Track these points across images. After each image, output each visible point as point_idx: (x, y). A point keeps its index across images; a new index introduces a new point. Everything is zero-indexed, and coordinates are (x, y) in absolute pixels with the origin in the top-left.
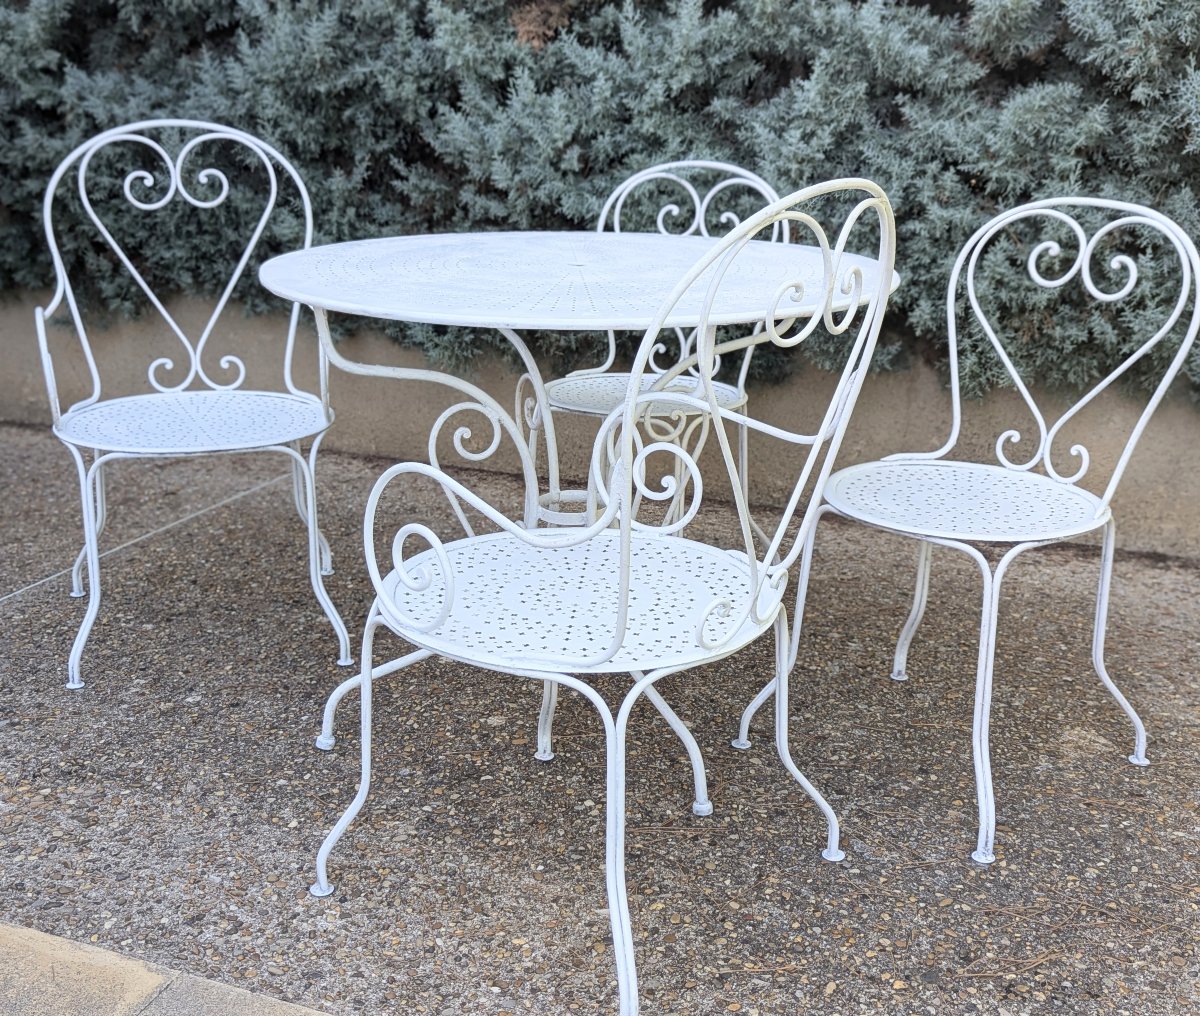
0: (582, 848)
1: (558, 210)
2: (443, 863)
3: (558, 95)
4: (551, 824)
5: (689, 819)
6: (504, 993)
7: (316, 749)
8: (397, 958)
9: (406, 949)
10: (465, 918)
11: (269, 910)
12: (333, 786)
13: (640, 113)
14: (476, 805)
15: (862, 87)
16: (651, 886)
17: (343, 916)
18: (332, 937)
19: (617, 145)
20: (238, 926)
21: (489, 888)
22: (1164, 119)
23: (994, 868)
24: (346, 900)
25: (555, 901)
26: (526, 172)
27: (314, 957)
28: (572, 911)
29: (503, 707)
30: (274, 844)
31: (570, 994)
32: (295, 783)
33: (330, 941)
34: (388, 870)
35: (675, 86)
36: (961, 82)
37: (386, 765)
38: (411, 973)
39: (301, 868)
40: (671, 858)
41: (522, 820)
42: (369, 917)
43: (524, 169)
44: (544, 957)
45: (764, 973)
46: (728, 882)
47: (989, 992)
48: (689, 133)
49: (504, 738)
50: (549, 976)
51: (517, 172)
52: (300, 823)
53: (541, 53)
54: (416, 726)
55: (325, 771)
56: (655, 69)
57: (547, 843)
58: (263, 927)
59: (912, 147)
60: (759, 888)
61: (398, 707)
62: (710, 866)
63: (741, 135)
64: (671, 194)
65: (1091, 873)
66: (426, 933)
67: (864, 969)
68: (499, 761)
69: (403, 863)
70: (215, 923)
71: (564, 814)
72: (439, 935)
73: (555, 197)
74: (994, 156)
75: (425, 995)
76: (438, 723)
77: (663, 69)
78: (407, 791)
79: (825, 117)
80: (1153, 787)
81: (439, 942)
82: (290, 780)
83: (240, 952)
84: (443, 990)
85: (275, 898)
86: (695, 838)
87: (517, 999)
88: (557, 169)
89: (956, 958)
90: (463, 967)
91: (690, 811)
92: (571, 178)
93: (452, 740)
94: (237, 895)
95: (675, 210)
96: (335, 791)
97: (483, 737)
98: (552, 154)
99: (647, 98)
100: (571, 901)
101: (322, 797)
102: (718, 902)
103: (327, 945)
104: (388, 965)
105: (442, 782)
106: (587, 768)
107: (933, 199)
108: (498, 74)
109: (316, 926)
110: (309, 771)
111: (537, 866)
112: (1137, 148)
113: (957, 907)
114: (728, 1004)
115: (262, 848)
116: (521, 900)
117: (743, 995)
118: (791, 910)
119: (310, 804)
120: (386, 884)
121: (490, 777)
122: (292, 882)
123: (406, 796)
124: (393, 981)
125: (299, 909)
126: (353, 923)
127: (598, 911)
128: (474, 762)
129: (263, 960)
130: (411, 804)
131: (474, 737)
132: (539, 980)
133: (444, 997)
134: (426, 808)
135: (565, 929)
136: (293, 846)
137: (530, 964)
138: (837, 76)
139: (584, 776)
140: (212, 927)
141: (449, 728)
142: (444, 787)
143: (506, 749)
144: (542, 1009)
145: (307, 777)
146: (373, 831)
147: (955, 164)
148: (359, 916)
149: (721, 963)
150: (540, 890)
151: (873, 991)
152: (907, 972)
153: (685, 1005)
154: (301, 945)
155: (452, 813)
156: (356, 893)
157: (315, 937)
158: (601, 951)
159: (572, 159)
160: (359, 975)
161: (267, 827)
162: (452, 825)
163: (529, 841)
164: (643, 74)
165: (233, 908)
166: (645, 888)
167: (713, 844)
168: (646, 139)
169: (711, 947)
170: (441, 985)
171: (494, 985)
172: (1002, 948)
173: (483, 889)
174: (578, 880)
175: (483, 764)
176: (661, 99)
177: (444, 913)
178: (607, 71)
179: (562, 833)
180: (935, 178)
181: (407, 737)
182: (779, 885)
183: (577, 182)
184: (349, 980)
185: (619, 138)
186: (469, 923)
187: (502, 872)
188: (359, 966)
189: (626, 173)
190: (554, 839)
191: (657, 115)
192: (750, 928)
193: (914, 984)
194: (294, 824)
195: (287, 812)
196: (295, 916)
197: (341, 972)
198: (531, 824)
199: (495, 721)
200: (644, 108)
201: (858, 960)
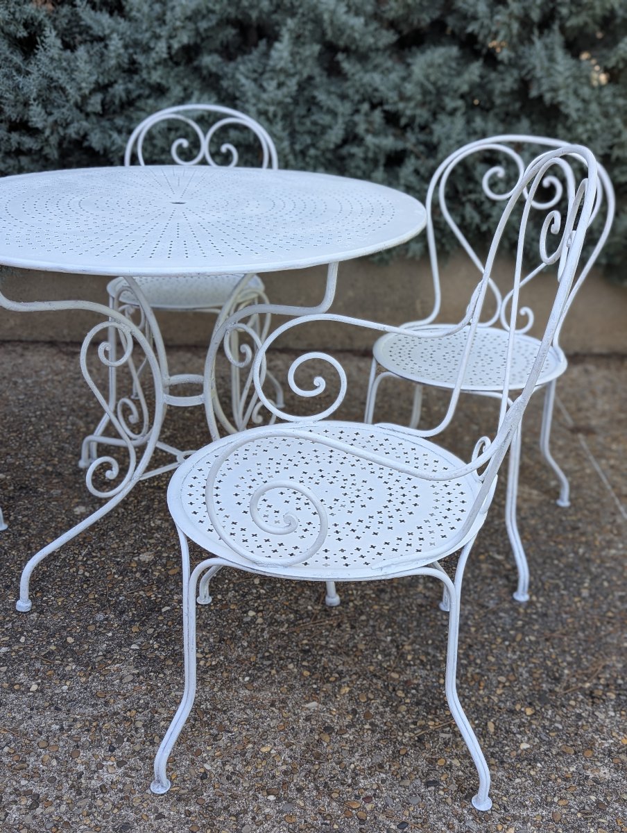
0: (267, 654)
1: (86, 144)
2: (173, 694)
3: (81, 51)
4: (234, 638)
5: (325, 610)
6: (279, 800)
7: (16, 612)
8: (182, 792)
9: (184, 781)
10: (215, 740)
11: (55, 775)
12: (49, 643)
13: (147, 67)
14: (170, 635)
15: (317, 48)
16: (331, 673)
17: (120, 764)
18: (120, 786)
19: (128, 92)
20: (36, 800)
21: (219, 707)
22: (515, 73)
23: (530, 603)
24: (115, 749)
25: (273, 705)
26: (57, 114)
27: (116, 811)
28: (289, 711)
29: (145, 545)
30: (28, 710)
31: (326, 785)
32: (16, 647)
33: (121, 791)
34: (134, 712)
35: (176, 45)
36: (381, 44)
37: (81, 614)
38: (199, 801)
39: (62, 729)
40: (332, 646)
41: (211, 640)
42: (141, 759)
43: (55, 111)
44: (290, 757)
45: (444, 727)
46: (380, 657)
47: (582, 701)
48: (186, 82)
49: (160, 571)
50: (303, 774)
51: (50, 114)
52: (38, 684)
53: (54, 15)
54: (87, 574)
55: (35, 631)
56: (158, 30)
57: (239, 656)
58: (59, 794)
59: (351, 92)
60: (402, 656)
61: (64, 560)
62: (361, 647)
63: (225, 83)
64: (177, 129)
65: (585, 593)
66: (193, 762)
67: (502, 705)
68: (167, 592)
69: (142, 701)
70: (15, 802)
71: (239, 626)
72: (204, 761)
73: (82, 133)
74: (409, 99)
75: (221, 819)
76: (104, 568)
77: (164, 32)
78: (110, 634)
79: (292, 71)
80: (580, 520)
81: (207, 767)
82: (9, 646)
83: (51, 825)
84: (232, 809)
85: (54, 763)
86: (339, 626)
87: (290, 801)
88: (81, 111)
89: (550, 680)
90: (237, 784)
91: (324, 603)
92: (94, 119)
93: (122, 581)
94: (21, 769)
95: (185, 143)
96: (53, 648)
97: (144, 573)
98: (79, 99)
99: (153, 55)
100: (283, 701)
101: (45, 656)
102: (383, 675)
103: (121, 795)
104: (179, 800)
105: (133, 621)
106: (234, 584)
107: (367, 131)
108: (22, 33)
109: (102, 780)
110: (22, 634)
111: (244, 679)
112: (497, 92)
113: (527, 639)
114: (436, 760)
115: (19, 717)
116: (248, 711)
117: (441, 750)
118: (431, 669)
119: (38, 665)
120: (139, 724)
121: (168, 608)
122: (61, 744)
123: (112, 639)
124: (189, 814)
125: (81, 768)
126: (132, 769)
127: (307, 706)
128: (150, 597)
129: (74, 826)
130: (120, 646)
131: (138, 575)
132: (298, 779)
133: (236, 816)
134: (134, 647)
135: (293, 728)
136: (45, 709)
137: (284, 767)
138: (298, 39)
139: (236, 591)
140: (14, 807)
141: (114, 571)
142: (138, 624)
143: (167, 580)
144: (313, 804)
145: (22, 640)
146: (103, 678)
147: (381, 104)
148: (132, 761)
149: (412, 726)
150: (257, 698)
151: (517, 721)
152: (529, 700)
153: (409, 770)
154: (99, 802)
155: (156, 646)
156: (120, 740)
157: (107, 792)
158: (328, 740)
159: (95, 103)
160: (160, 816)
161: (12, 695)
162: (162, 658)
163: (226, 657)
164: (148, 35)
165: (23, 782)
166: (328, 677)
167: (353, 627)
168: (151, 87)
169: (399, 715)
170: (228, 806)
171: (269, 794)
172: (570, 664)
173: (215, 709)
174: (279, 683)
175: (157, 598)
176: (165, 56)
177: (198, 740)
178: (117, 32)
179: (246, 644)
180: (366, 115)
181: (85, 586)
182: (413, 650)
183: (98, 122)
184: (155, 824)
185: (131, 86)
186: (221, 743)
187: (221, 690)
188: (156, 809)
189: (142, 114)
190: (243, 651)
191: (160, 68)
192: (414, 691)
193: (538, 708)
194: (34, 687)
195: (22, 677)
196: (80, 775)
197: (145, 818)
198: (220, 642)
199: (146, 557)
200: (151, 62)
201: (496, 699)
